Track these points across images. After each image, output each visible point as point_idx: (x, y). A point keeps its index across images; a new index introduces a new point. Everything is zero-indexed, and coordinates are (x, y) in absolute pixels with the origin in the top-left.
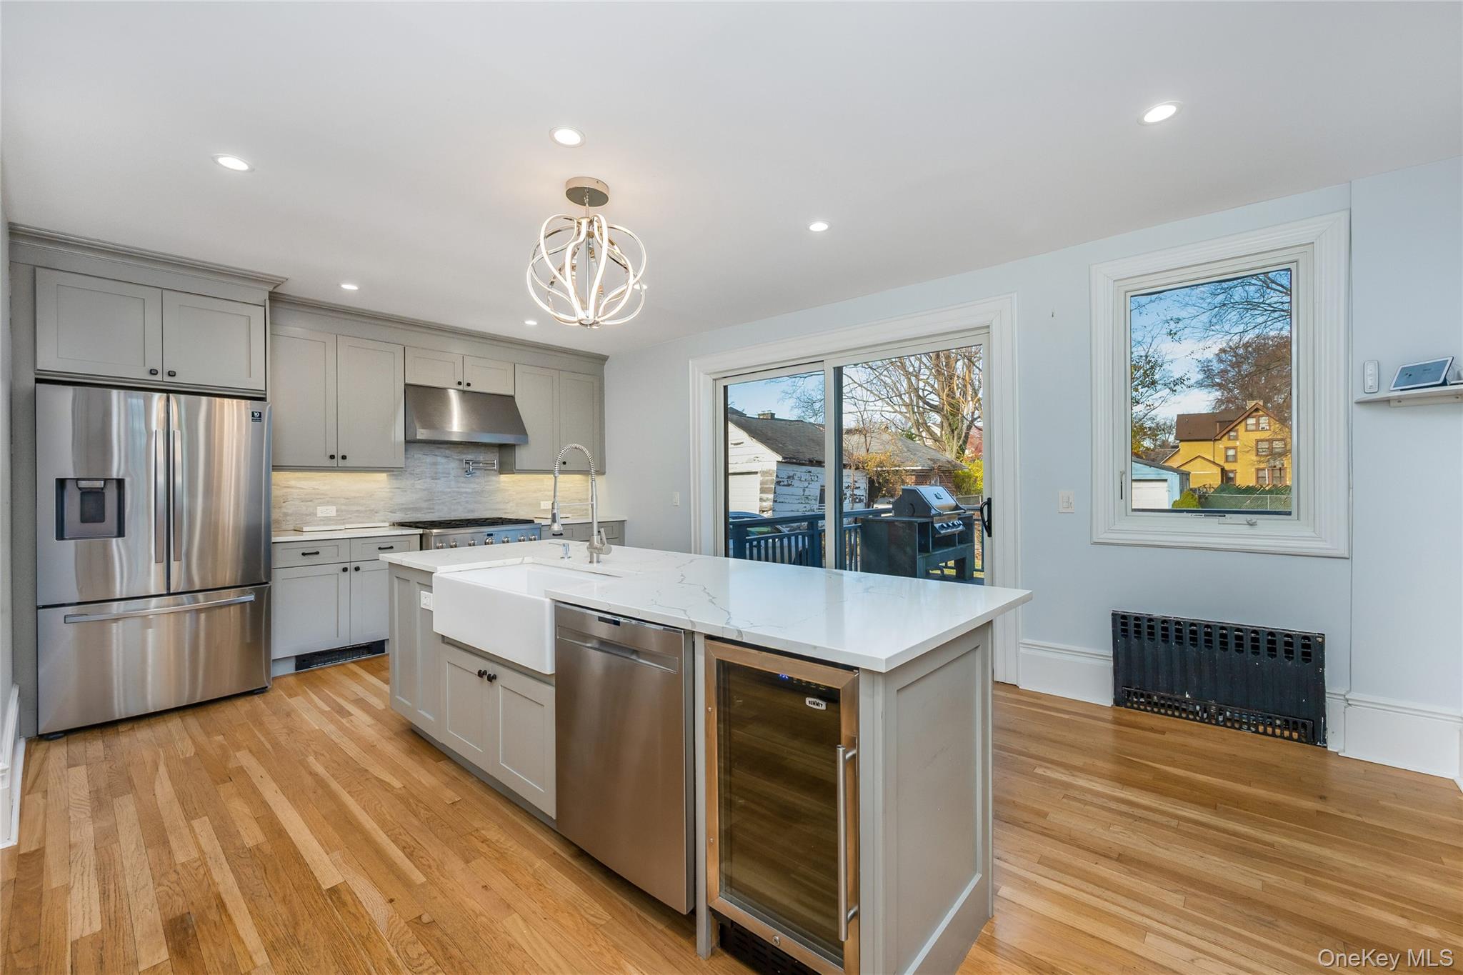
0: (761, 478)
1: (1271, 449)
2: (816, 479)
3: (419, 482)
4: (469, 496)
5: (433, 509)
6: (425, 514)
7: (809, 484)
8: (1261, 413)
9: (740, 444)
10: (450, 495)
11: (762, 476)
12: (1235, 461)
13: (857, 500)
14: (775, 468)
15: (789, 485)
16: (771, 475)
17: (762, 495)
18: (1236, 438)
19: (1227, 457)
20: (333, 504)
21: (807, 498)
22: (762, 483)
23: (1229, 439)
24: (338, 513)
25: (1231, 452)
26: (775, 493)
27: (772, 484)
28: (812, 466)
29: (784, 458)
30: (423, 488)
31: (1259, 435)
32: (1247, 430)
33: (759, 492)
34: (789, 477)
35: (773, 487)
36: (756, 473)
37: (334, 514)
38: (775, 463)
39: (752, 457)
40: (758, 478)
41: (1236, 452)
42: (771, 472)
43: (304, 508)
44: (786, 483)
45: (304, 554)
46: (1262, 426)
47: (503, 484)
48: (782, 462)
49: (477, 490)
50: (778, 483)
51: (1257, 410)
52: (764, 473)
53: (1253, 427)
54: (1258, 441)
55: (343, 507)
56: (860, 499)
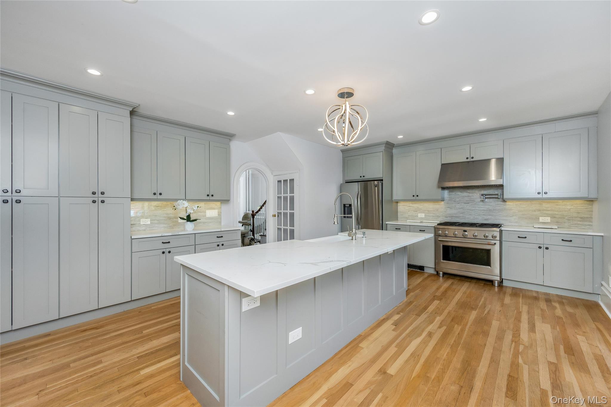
3: (458, 205)
4: (485, 212)
5: (465, 217)
6: (461, 219)
10: (474, 211)
20: (424, 213)
24: (426, 216)
30: (460, 207)
37: (424, 216)
43: (414, 214)
45: (396, 229)
47: (508, 206)
49: (490, 209)
55: (427, 214)
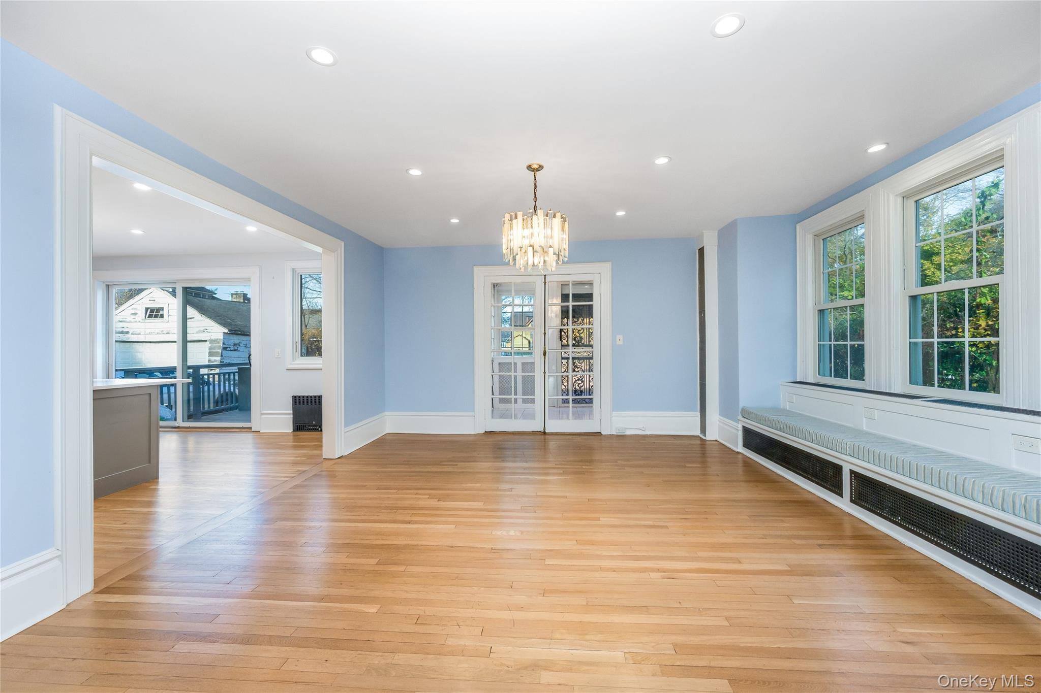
0: (210, 345)
11: (210, 343)
14: (222, 337)
15: (235, 350)
16: (218, 343)
17: (210, 358)
22: (210, 349)
26: (222, 356)
27: (219, 349)
29: (230, 330)
33: (207, 355)
34: (235, 345)
35: (220, 351)
36: (206, 341)
38: (222, 333)
39: (202, 329)
40: (207, 344)
42: (218, 340)
44: (232, 349)
48: (227, 333)
50: (225, 349)
52: (212, 341)
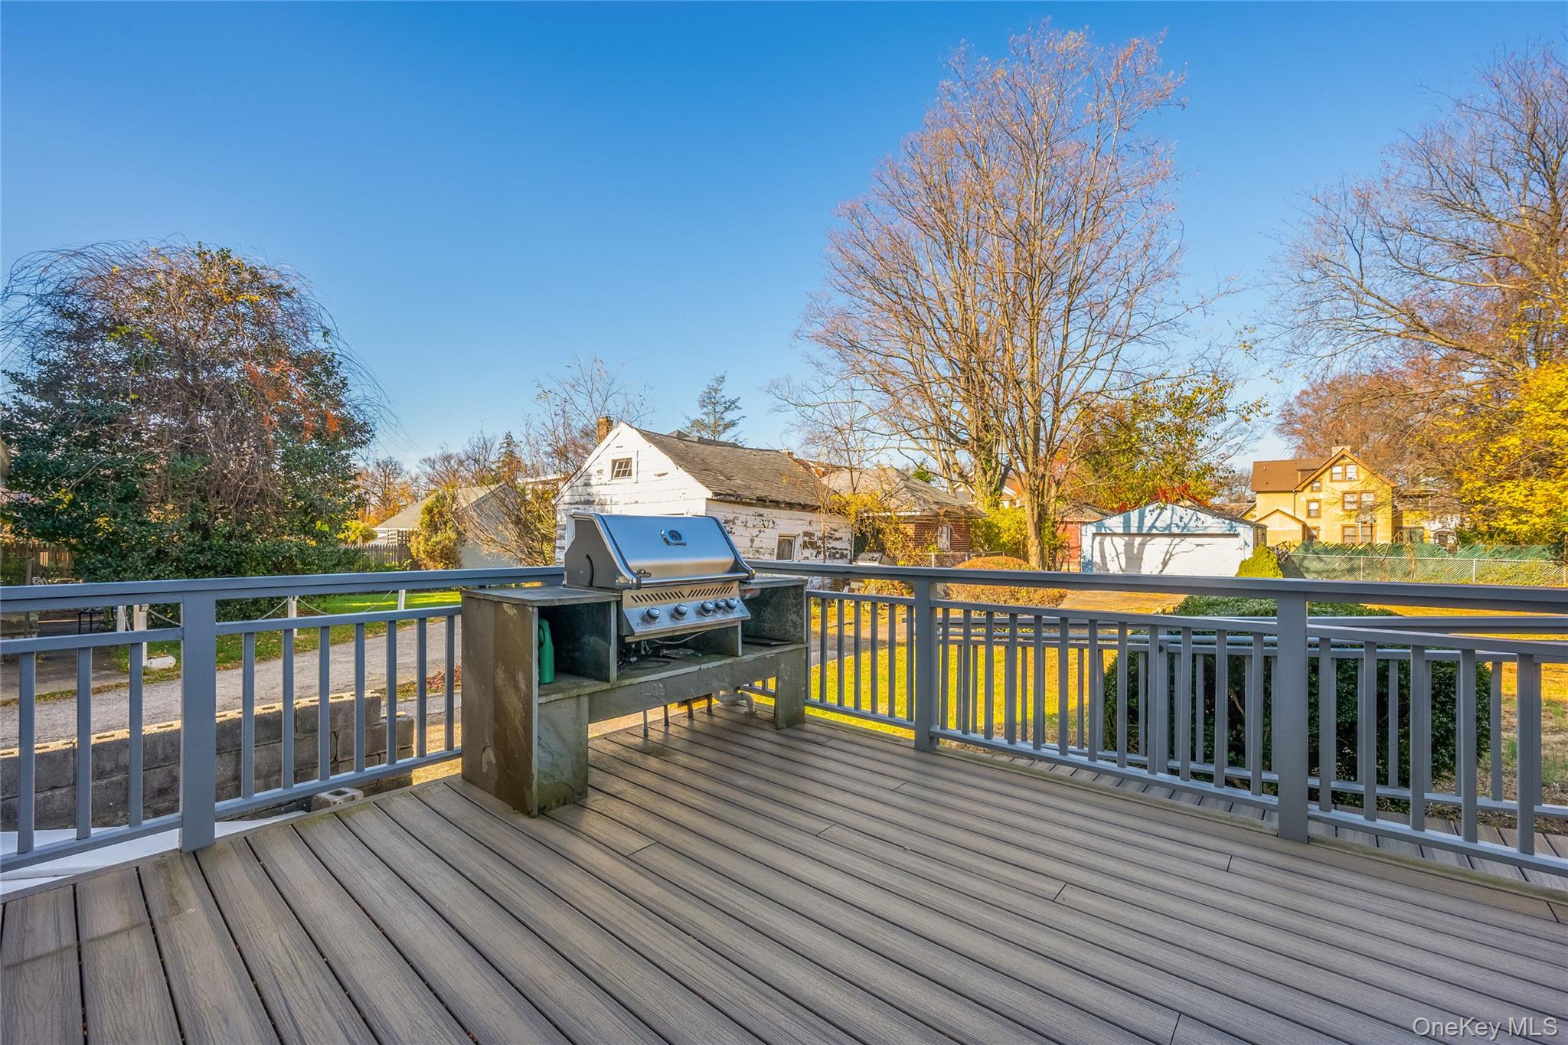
1: (1359, 502)
2: (771, 525)
7: (760, 531)
8: (1348, 460)
9: (664, 475)
12: (1319, 516)
13: (838, 556)
14: (704, 508)
18: (1319, 490)
19: (1309, 511)
21: (758, 551)
23: (1312, 490)
25: (1314, 506)
28: (765, 506)
29: (716, 494)
31: (1346, 486)
32: (1332, 480)
34: (726, 522)
38: (704, 502)
39: (679, 495)
41: (1320, 506)
46: (1349, 475)
48: (711, 500)
51: (1343, 457)
53: (1340, 477)
54: (1345, 493)
56: (842, 553)
